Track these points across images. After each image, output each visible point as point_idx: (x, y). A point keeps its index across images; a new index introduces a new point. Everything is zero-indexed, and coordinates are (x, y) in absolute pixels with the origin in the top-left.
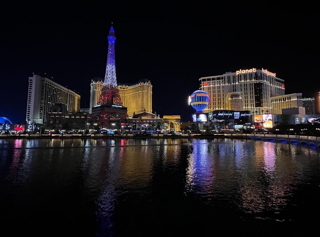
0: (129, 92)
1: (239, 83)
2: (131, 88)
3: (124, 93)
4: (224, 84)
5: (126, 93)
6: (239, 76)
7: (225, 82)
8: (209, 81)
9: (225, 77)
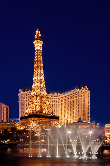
0: (62, 100)
2: (63, 96)
3: (56, 101)
5: (58, 101)
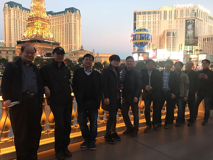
1: (175, 19)
4: (160, 19)
6: (175, 11)
7: (161, 18)
8: (144, 15)
9: (161, 11)
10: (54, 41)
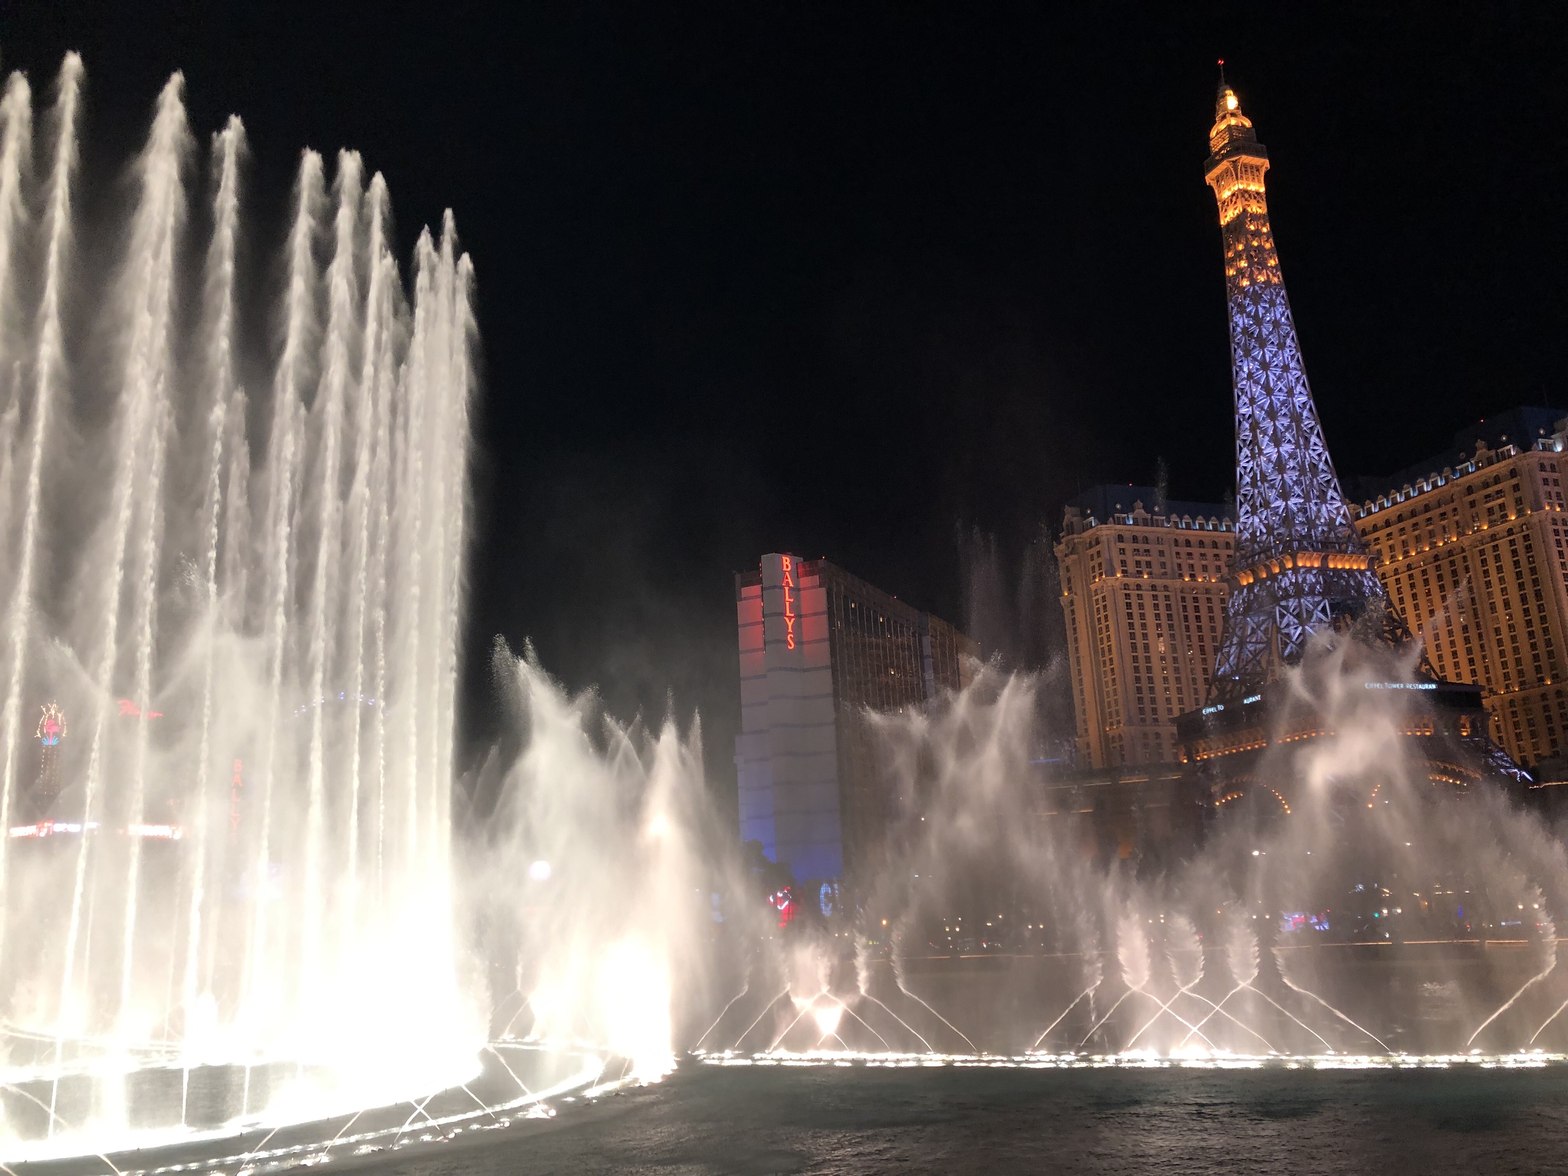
2: (1379, 517)
10: (1431, 681)
